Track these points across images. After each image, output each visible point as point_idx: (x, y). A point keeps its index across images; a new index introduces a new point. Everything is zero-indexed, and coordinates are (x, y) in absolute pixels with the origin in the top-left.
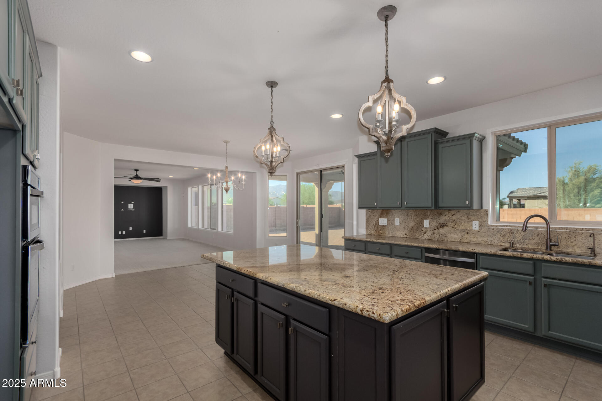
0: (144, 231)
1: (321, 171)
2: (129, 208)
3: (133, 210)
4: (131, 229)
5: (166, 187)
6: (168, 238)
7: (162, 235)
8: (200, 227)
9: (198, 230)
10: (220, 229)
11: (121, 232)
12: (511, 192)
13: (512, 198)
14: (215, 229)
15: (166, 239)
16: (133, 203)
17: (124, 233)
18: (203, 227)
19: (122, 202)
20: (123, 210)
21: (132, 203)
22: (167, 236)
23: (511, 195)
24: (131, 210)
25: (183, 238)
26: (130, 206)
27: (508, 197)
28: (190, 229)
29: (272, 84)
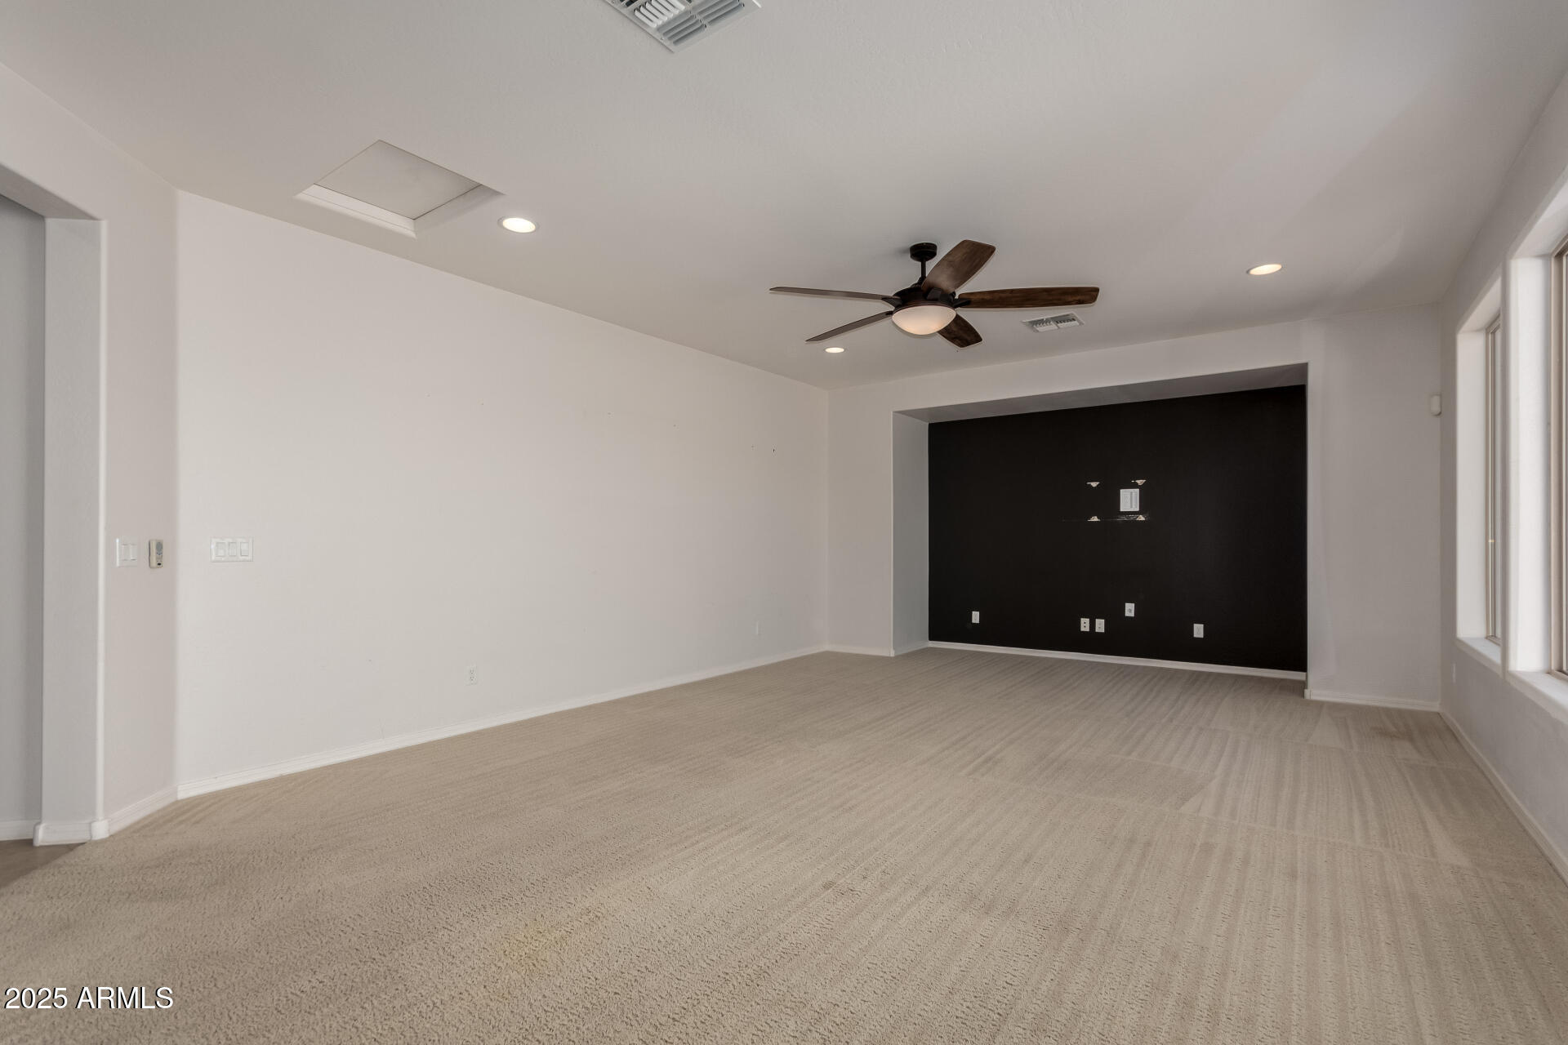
0: (1199, 631)
2: (1121, 510)
3: (1141, 518)
4: (1130, 610)
11: (1087, 620)
16: (1140, 482)
17: (1100, 626)
19: (1094, 484)
20: (1095, 519)
21: (1135, 486)
24: (1132, 517)
26: (1129, 500)
28: (1469, 655)
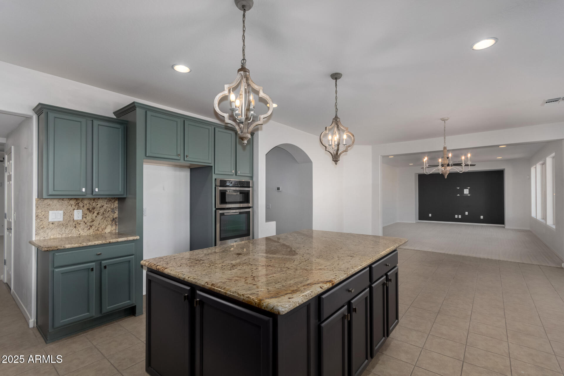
0: (482, 217)
2: (465, 193)
3: (469, 195)
4: (467, 213)
5: (504, 170)
6: (506, 227)
11: (459, 217)
16: (469, 188)
19: (458, 188)
20: (459, 195)
21: (468, 189)
24: (467, 195)
25: (529, 229)
26: (466, 191)
29: (336, 76)
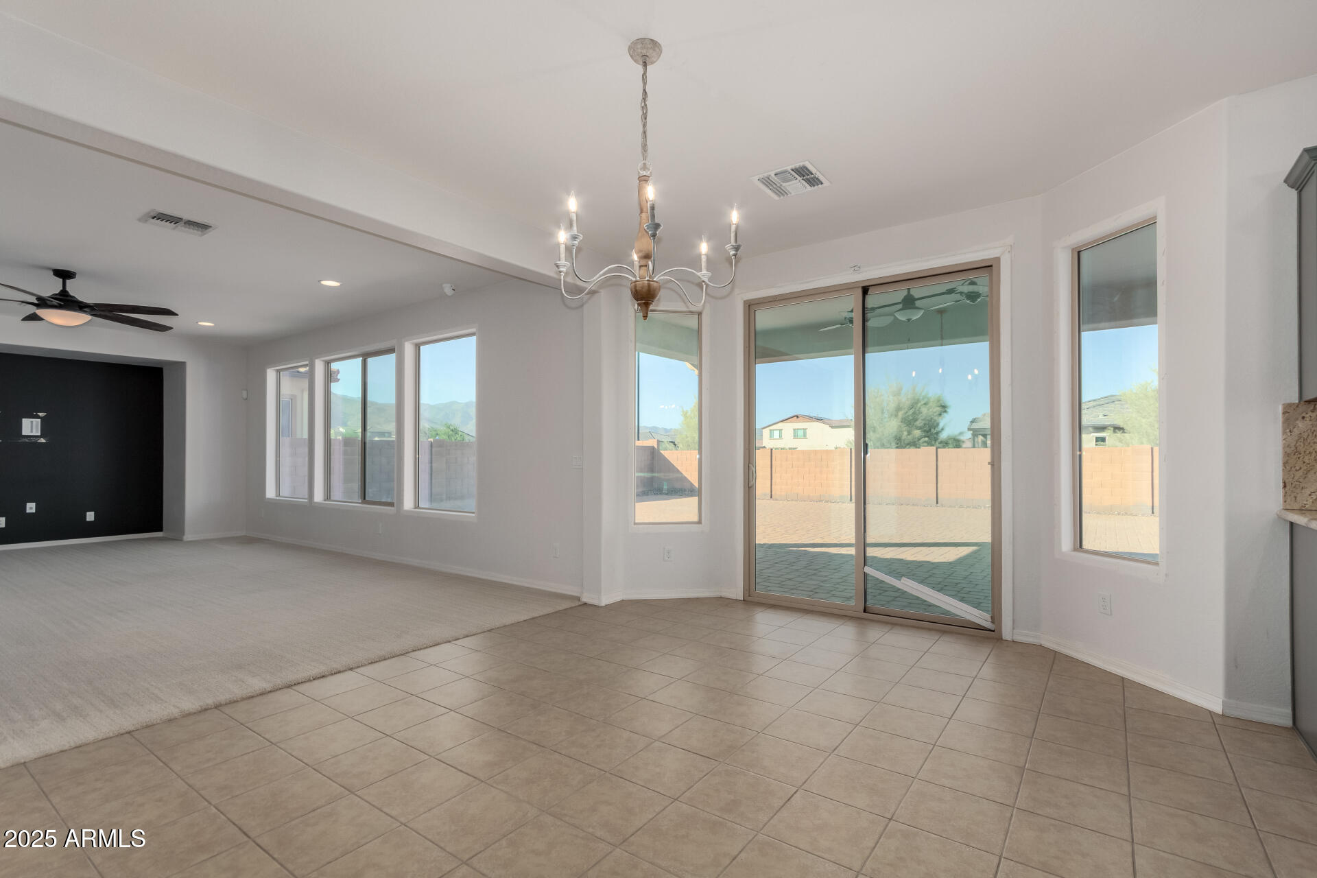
0: (90, 516)
1: (865, 291)
2: (24, 434)
5: (181, 366)
6: (188, 537)
7: (159, 528)
8: (319, 497)
9: (310, 508)
10: (408, 504)
12: (973, 422)
13: (977, 431)
14: (391, 504)
15: (177, 538)
16: (41, 415)
18: (328, 496)
21: (36, 416)
22: (181, 531)
23: (975, 426)
25: (243, 533)
26: (31, 426)
27: (969, 429)
28: (276, 505)
